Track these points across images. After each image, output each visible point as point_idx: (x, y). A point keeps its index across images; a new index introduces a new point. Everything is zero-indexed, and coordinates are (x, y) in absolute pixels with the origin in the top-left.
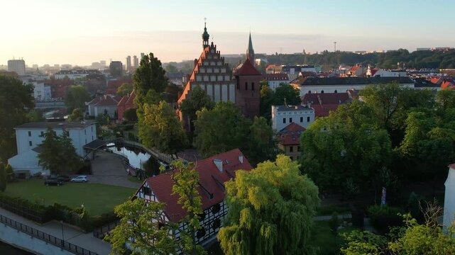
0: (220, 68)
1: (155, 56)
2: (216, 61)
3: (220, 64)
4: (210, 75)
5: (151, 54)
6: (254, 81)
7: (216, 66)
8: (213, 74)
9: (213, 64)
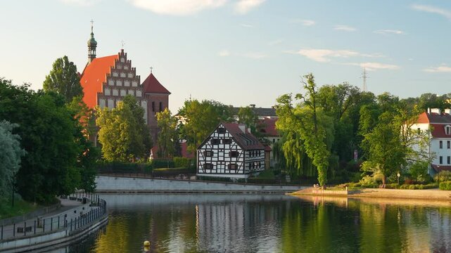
0: (131, 80)
1: (70, 61)
2: (127, 72)
3: (130, 76)
4: (119, 88)
5: (66, 58)
6: (161, 101)
7: (127, 78)
8: (123, 87)
9: (123, 75)
